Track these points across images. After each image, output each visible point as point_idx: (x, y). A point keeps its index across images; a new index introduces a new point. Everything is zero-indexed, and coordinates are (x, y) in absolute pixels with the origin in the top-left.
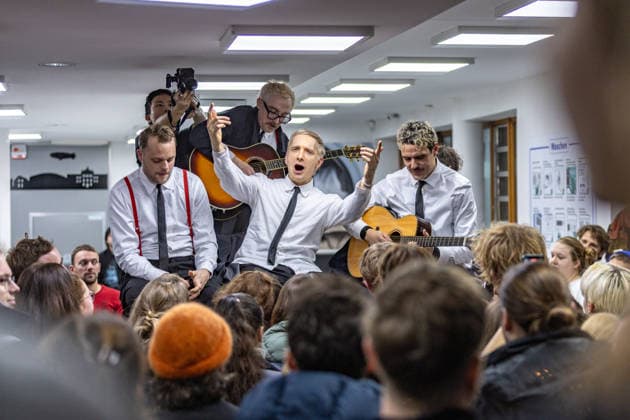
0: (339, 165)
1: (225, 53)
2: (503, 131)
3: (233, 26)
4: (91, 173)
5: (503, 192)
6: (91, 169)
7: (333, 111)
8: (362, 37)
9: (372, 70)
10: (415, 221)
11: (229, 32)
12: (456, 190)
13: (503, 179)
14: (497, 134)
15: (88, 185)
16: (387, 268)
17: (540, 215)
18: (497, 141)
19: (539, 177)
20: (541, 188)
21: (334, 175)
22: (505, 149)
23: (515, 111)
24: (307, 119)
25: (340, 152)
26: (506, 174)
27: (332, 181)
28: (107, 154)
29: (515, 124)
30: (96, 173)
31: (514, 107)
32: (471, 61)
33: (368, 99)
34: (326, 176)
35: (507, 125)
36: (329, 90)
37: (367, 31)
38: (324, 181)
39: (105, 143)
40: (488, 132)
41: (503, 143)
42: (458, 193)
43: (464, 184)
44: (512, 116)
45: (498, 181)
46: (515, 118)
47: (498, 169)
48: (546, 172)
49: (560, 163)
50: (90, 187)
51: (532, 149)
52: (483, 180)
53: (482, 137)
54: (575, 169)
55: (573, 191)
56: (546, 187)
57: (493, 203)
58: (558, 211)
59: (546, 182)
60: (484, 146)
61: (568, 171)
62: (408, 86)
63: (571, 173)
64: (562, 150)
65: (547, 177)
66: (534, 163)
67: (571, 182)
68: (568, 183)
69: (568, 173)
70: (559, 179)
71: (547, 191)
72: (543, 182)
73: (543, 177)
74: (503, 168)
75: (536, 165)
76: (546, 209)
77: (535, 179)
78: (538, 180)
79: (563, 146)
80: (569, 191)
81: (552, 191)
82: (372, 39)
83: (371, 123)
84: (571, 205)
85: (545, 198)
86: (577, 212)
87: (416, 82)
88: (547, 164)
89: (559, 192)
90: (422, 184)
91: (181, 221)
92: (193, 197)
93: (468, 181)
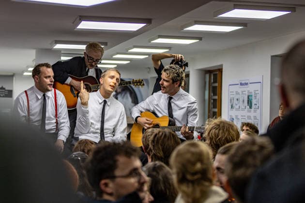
0: (131, 89)
1: (75, 30)
2: (215, 76)
3: (80, 16)
4: (4, 89)
5: (215, 107)
6: (4, 87)
7: (129, 62)
8: (145, 24)
9: (150, 42)
10: (168, 119)
11: (78, 19)
12: (189, 104)
13: (215, 100)
14: (212, 77)
15: (2, 95)
16: (155, 142)
17: (233, 119)
18: (212, 81)
19: (233, 99)
20: (234, 105)
21: (128, 95)
22: (216, 85)
23: (222, 65)
24: (116, 66)
25: (130, 82)
26: (216, 97)
27: (127, 98)
28: (13, 80)
29: (222, 72)
30: (6, 89)
31: (219, 64)
32: (200, 39)
33: (147, 56)
34: (124, 95)
35: (218, 72)
36: (127, 51)
37: (148, 21)
38: (123, 98)
39: (12, 74)
40: (207, 76)
41: (215, 81)
42: (190, 105)
43: (193, 101)
44: (220, 68)
45: (212, 101)
46: (222, 69)
47: (212, 94)
48: (237, 97)
49: (244, 93)
50: (3, 97)
51: (230, 85)
52: (204, 100)
53: (205, 78)
54: (252, 96)
55: (251, 107)
56: (236, 105)
57: (209, 112)
58: (242, 117)
59: (237, 102)
60: (205, 83)
61: (248, 97)
62: (168, 50)
63: (250, 97)
64: (245, 86)
65: (237, 100)
66: (231, 92)
67: (250, 103)
68: (248, 103)
69: (248, 98)
70: (243, 101)
71: (237, 107)
72: (235, 102)
73: (235, 100)
74: (215, 94)
75: (232, 93)
76: (237, 116)
77: (231, 101)
78: (232, 101)
79: (246, 84)
80: (248, 107)
81: (239, 107)
82: (151, 25)
83: (149, 69)
84: (249, 114)
85: (236, 110)
86: (252, 118)
87: (172, 49)
88: (237, 93)
89: (243, 107)
90: (170, 98)
91: (53, 115)
92: (59, 102)
93: (195, 99)
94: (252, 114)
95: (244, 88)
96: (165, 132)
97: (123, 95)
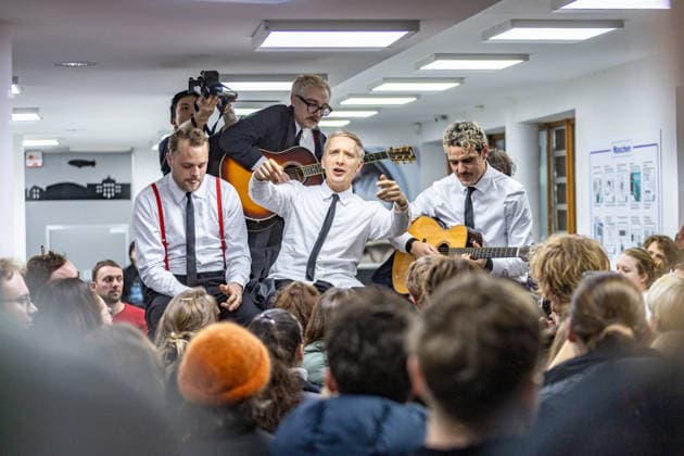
0: (381, 169)
1: (257, 50)
2: (560, 134)
3: (266, 21)
4: (113, 181)
5: (561, 200)
6: (112, 178)
7: (375, 113)
8: (403, 34)
9: (418, 68)
10: (464, 232)
11: (263, 26)
12: (509, 196)
13: (561, 186)
14: (554, 137)
15: (109, 196)
16: (433, 283)
17: (601, 225)
18: (554, 145)
19: (600, 183)
20: (602, 195)
22: (563, 153)
23: (573, 112)
24: (347, 122)
25: (384, 155)
26: (564, 180)
28: (130, 162)
29: (573, 126)
30: (117, 182)
31: (568, 108)
32: (525, 57)
33: (414, 99)
34: (369, 184)
35: (564, 127)
36: (371, 90)
37: (412, 26)
39: (127, 149)
40: (544, 135)
41: (560, 146)
42: (510, 199)
43: (518, 190)
44: (569, 117)
45: (556, 188)
46: (574, 119)
47: (555, 174)
48: (608, 178)
49: (623, 168)
50: (112, 198)
51: (592, 153)
52: (539, 186)
53: (538, 140)
54: (639, 174)
55: (638, 198)
56: (607, 194)
57: (550, 212)
58: (621, 220)
59: (608, 189)
60: (539, 149)
61: (632, 176)
62: (457, 84)
63: (636, 178)
64: (625, 154)
65: (609, 183)
66: (595, 168)
67: (635, 188)
68: (632, 190)
69: (632, 179)
70: (622, 186)
71: (609, 198)
72: (605, 188)
73: (604, 183)
74: (561, 173)
75: (597, 170)
76: (608, 219)
77: (595, 187)
78: (598, 186)
79: (627, 149)
80: (633, 198)
81: (614, 198)
82: (418, 34)
83: (417, 126)
84: (635, 213)
85: (607, 206)
86: (642, 220)
87: (466, 80)
88: (608, 169)
89: (622, 199)
90: (471, 190)
91: (212, 232)
92: (226, 206)
93: (521, 186)
94: (641, 212)
95: (622, 158)
96: (453, 262)
97: (366, 182)
